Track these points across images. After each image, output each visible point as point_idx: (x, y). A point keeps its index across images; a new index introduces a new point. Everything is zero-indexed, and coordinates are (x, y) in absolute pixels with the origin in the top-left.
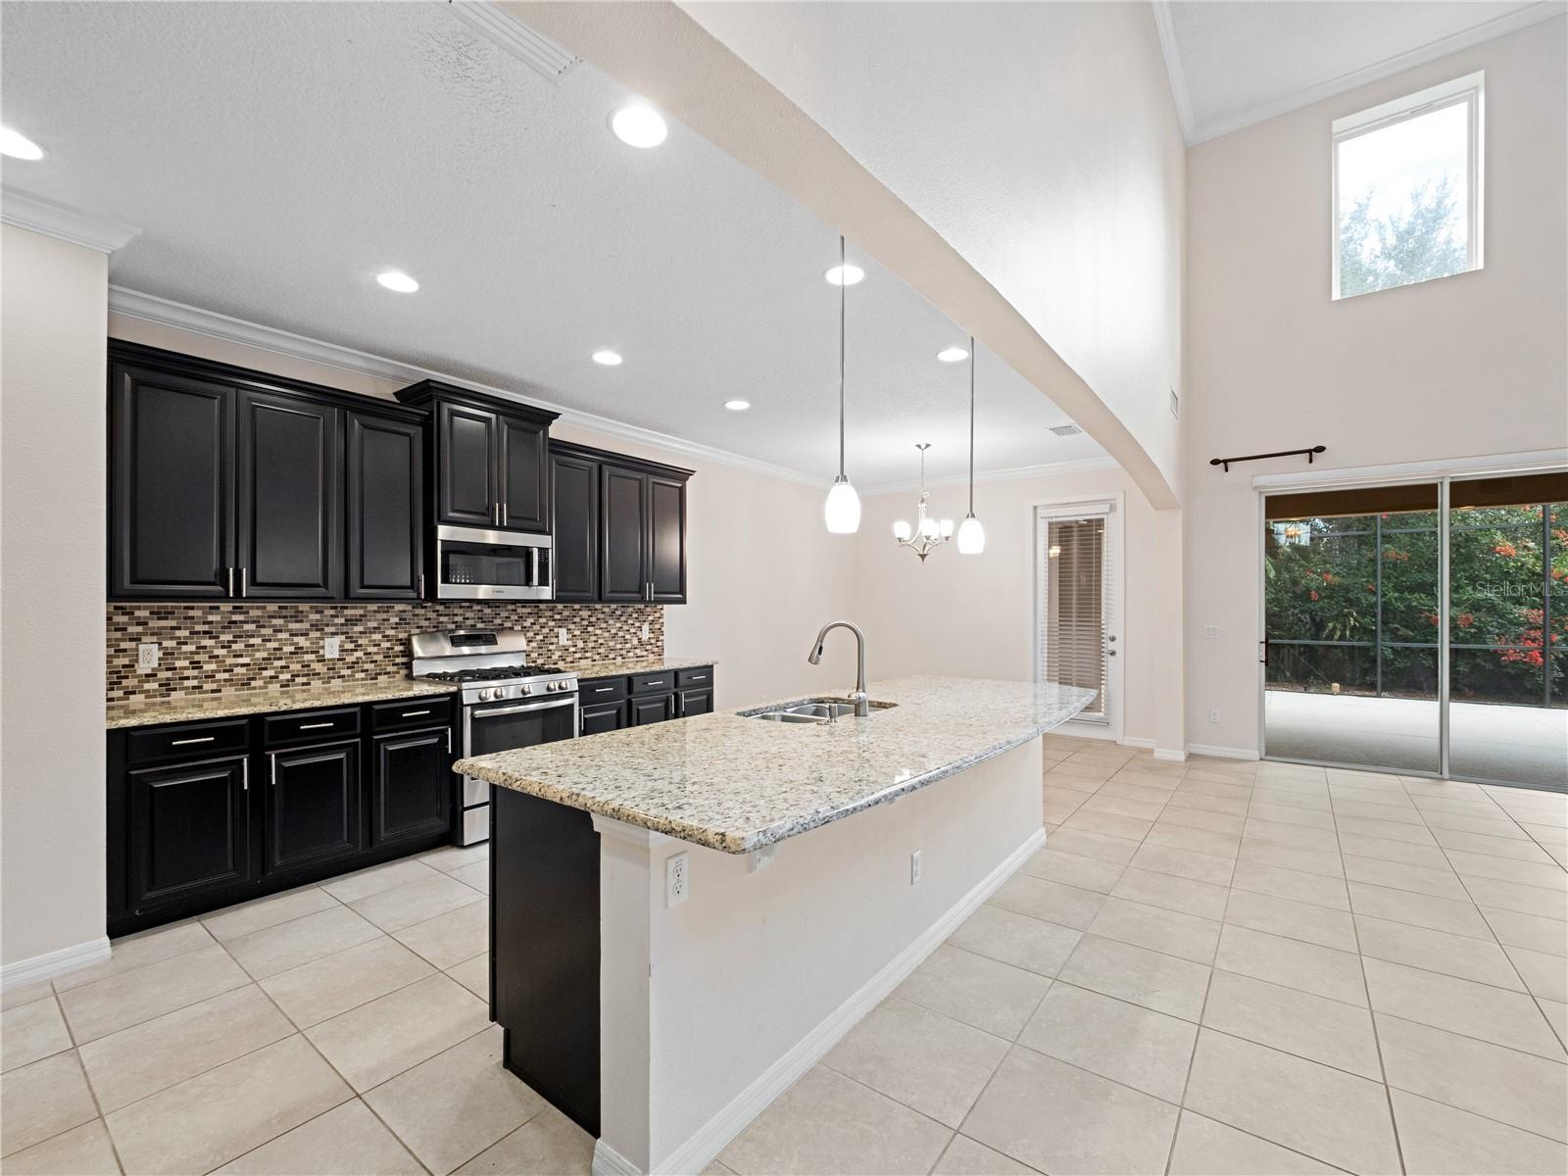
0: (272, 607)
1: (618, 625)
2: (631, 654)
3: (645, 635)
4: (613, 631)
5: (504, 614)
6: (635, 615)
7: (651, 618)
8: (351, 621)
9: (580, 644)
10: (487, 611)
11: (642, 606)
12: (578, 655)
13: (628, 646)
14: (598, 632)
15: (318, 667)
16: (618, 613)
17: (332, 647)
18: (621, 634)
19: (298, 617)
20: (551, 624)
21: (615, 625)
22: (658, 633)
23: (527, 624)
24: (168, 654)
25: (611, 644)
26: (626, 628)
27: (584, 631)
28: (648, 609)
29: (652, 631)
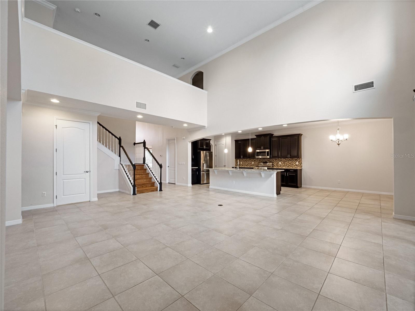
0: (249, 159)
1: (291, 162)
2: (294, 167)
3: (297, 163)
4: (290, 163)
5: (271, 160)
6: (295, 160)
7: (298, 161)
8: (255, 160)
9: (283, 164)
10: (269, 159)
11: (296, 159)
12: (283, 166)
13: (293, 165)
14: (287, 163)
15: (252, 165)
16: (291, 160)
17: (253, 163)
18: (291, 163)
19: (250, 160)
20: (278, 161)
21: (290, 162)
22: (300, 163)
23: (274, 161)
24: (242, 163)
25: (289, 165)
26: (292, 162)
27: (284, 162)
28: (298, 159)
29: (299, 163)
